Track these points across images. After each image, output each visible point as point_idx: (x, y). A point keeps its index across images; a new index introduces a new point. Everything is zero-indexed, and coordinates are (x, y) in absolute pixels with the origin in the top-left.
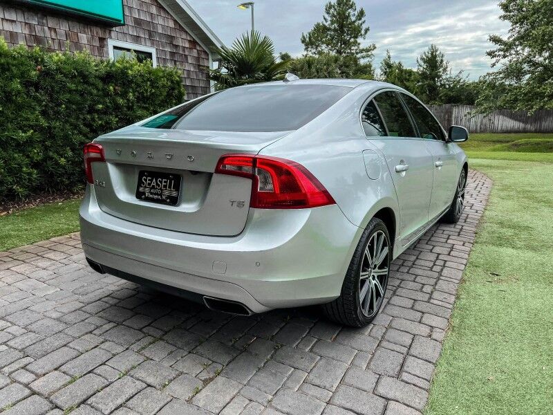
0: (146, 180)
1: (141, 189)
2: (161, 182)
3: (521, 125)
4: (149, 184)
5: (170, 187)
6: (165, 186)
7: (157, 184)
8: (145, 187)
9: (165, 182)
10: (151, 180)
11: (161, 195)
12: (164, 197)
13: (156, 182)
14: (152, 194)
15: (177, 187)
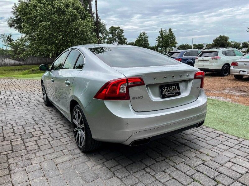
0: (164, 89)
1: (163, 94)
2: (172, 88)
3: (18, 62)
4: (167, 90)
5: (176, 89)
6: (174, 89)
7: (170, 89)
8: (165, 92)
9: (173, 87)
10: (167, 88)
11: (173, 93)
12: (175, 94)
13: (169, 88)
14: (169, 94)
15: (179, 88)
